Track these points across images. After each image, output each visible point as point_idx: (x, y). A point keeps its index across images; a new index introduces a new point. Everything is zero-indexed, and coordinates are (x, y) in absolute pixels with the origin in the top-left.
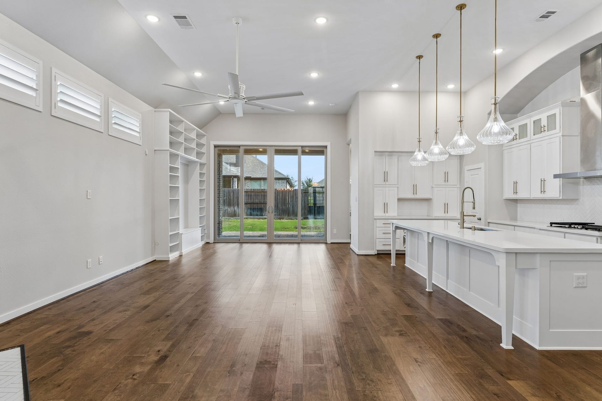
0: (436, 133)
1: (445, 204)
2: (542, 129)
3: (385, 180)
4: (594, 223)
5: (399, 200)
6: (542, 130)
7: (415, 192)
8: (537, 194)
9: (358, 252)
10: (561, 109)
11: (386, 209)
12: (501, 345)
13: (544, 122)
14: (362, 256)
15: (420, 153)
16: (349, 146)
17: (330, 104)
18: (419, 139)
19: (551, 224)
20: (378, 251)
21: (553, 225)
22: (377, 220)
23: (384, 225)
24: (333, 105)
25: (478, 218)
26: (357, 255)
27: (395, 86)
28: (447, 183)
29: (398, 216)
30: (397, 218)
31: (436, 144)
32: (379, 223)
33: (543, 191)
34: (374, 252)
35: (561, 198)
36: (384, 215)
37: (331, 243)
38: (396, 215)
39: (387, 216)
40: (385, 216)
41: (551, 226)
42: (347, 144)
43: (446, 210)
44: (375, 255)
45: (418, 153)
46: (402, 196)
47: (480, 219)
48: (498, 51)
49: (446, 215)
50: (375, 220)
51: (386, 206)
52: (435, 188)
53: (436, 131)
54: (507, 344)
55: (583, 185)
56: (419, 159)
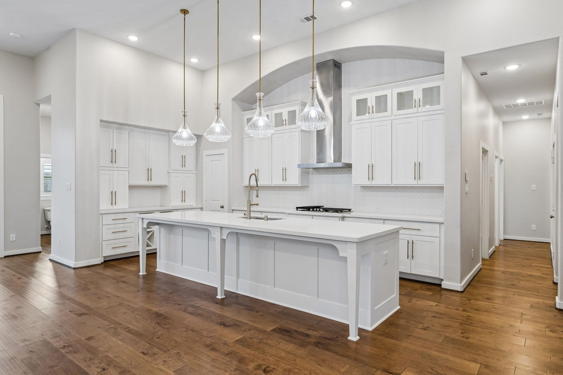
0: (218, 108)
1: (182, 192)
2: (284, 122)
3: (113, 161)
4: (323, 206)
5: (131, 187)
6: (284, 124)
7: (149, 178)
8: (278, 182)
9: (75, 264)
10: (300, 107)
11: (113, 201)
12: (349, 338)
13: (285, 116)
14: (84, 270)
15: (185, 130)
16: (39, 107)
17: (11, 34)
18: (185, 113)
19: (297, 208)
20: (104, 257)
21: (299, 209)
22: (103, 215)
23: (114, 222)
24: (19, 36)
25: (221, 206)
26: (74, 268)
27: (133, 38)
28: (184, 168)
29: (129, 208)
30: (128, 210)
31: (217, 121)
32: (107, 220)
33: (284, 179)
34: (99, 260)
35: (300, 185)
36: (111, 207)
37: (5, 257)
38: (127, 206)
39: (115, 209)
40: (113, 209)
41: (297, 210)
42: (36, 104)
43: (183, 200)
44: (102, 263)
45: (183, 130)
46: (134, 182)
47: (223, 207)
48: (256, 38)
49: (184, 204)
50: (101, 216)
51: (113, 195)
52: (172, 173)
53: (218, 106)
54: (353, 337)
55: (312, 174)
56: (185, 137)
